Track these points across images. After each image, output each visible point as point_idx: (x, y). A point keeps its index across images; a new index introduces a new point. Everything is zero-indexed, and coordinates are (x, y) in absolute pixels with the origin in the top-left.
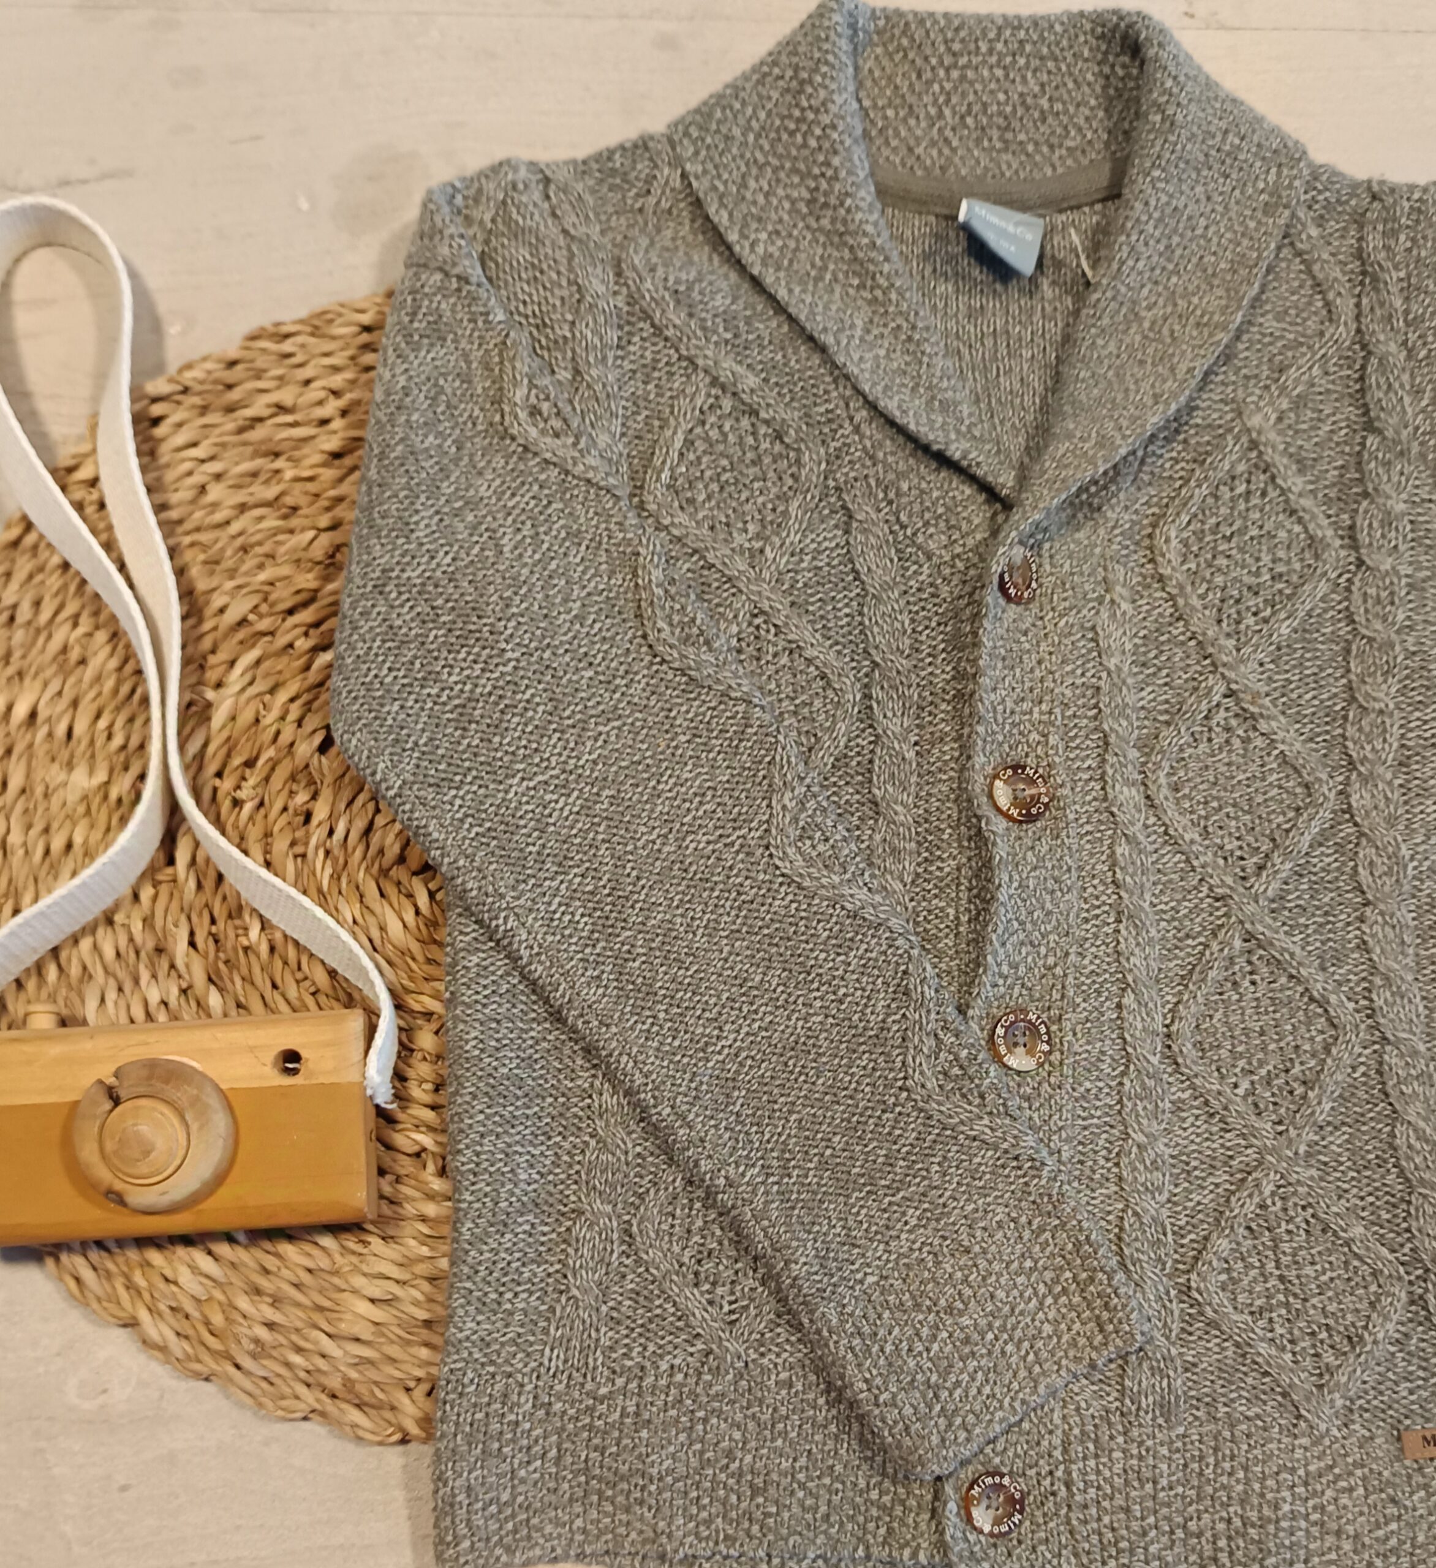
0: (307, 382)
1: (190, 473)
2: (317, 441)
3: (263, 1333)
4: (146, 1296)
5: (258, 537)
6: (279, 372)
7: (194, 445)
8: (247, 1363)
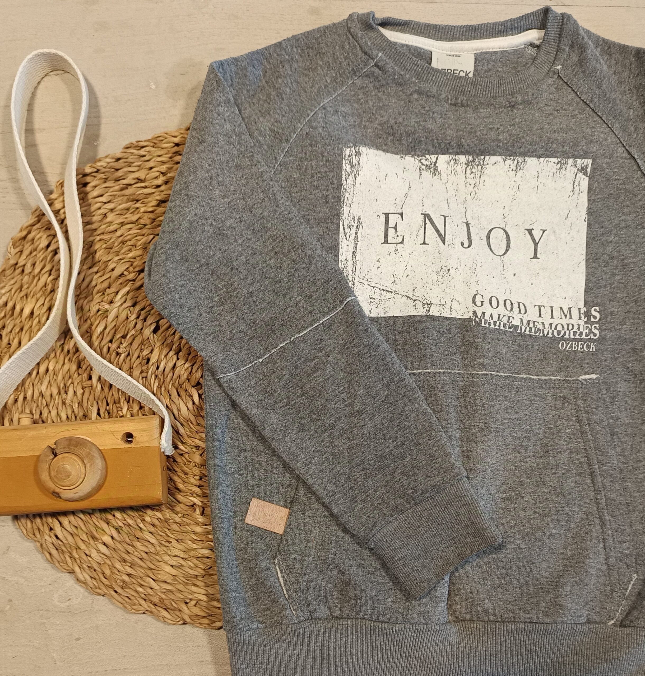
0: (151, 168)
1: (100, 208)
2: (154, 195)
3: (126, 578)
4: (78, 561)
5: (129, 237)
6: (139, 163)
7: (102, 196)
8: (119, 590)
